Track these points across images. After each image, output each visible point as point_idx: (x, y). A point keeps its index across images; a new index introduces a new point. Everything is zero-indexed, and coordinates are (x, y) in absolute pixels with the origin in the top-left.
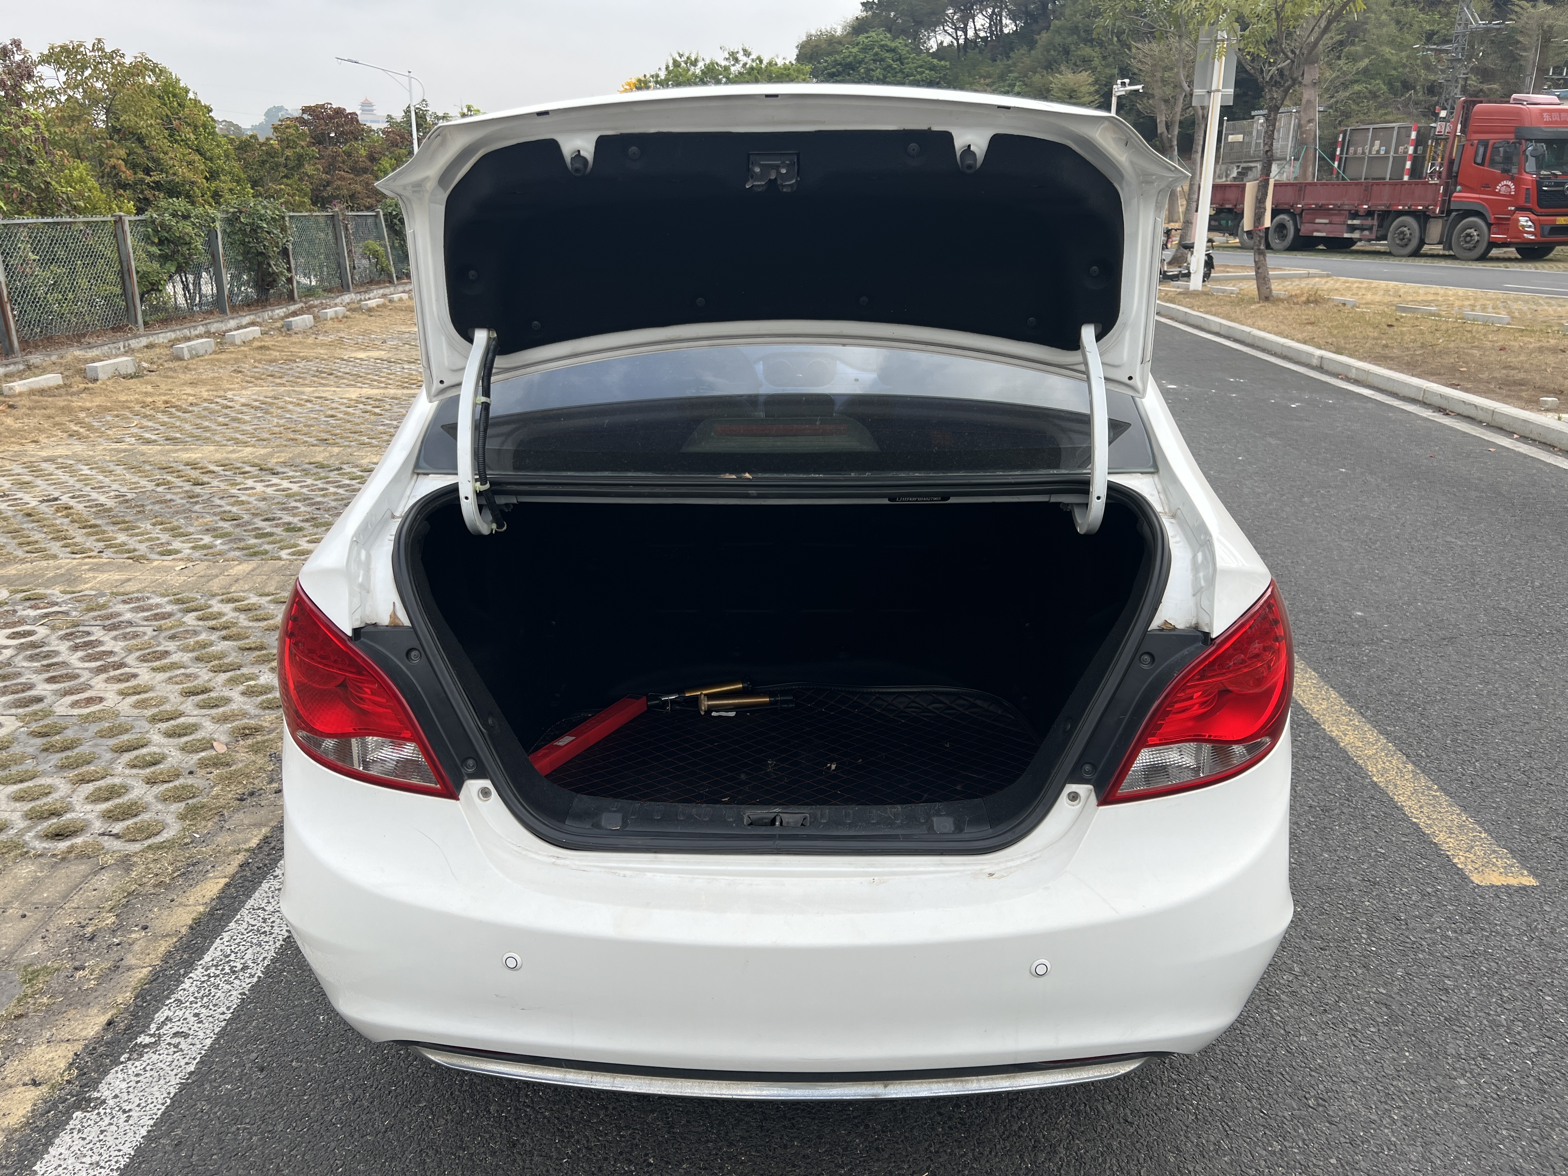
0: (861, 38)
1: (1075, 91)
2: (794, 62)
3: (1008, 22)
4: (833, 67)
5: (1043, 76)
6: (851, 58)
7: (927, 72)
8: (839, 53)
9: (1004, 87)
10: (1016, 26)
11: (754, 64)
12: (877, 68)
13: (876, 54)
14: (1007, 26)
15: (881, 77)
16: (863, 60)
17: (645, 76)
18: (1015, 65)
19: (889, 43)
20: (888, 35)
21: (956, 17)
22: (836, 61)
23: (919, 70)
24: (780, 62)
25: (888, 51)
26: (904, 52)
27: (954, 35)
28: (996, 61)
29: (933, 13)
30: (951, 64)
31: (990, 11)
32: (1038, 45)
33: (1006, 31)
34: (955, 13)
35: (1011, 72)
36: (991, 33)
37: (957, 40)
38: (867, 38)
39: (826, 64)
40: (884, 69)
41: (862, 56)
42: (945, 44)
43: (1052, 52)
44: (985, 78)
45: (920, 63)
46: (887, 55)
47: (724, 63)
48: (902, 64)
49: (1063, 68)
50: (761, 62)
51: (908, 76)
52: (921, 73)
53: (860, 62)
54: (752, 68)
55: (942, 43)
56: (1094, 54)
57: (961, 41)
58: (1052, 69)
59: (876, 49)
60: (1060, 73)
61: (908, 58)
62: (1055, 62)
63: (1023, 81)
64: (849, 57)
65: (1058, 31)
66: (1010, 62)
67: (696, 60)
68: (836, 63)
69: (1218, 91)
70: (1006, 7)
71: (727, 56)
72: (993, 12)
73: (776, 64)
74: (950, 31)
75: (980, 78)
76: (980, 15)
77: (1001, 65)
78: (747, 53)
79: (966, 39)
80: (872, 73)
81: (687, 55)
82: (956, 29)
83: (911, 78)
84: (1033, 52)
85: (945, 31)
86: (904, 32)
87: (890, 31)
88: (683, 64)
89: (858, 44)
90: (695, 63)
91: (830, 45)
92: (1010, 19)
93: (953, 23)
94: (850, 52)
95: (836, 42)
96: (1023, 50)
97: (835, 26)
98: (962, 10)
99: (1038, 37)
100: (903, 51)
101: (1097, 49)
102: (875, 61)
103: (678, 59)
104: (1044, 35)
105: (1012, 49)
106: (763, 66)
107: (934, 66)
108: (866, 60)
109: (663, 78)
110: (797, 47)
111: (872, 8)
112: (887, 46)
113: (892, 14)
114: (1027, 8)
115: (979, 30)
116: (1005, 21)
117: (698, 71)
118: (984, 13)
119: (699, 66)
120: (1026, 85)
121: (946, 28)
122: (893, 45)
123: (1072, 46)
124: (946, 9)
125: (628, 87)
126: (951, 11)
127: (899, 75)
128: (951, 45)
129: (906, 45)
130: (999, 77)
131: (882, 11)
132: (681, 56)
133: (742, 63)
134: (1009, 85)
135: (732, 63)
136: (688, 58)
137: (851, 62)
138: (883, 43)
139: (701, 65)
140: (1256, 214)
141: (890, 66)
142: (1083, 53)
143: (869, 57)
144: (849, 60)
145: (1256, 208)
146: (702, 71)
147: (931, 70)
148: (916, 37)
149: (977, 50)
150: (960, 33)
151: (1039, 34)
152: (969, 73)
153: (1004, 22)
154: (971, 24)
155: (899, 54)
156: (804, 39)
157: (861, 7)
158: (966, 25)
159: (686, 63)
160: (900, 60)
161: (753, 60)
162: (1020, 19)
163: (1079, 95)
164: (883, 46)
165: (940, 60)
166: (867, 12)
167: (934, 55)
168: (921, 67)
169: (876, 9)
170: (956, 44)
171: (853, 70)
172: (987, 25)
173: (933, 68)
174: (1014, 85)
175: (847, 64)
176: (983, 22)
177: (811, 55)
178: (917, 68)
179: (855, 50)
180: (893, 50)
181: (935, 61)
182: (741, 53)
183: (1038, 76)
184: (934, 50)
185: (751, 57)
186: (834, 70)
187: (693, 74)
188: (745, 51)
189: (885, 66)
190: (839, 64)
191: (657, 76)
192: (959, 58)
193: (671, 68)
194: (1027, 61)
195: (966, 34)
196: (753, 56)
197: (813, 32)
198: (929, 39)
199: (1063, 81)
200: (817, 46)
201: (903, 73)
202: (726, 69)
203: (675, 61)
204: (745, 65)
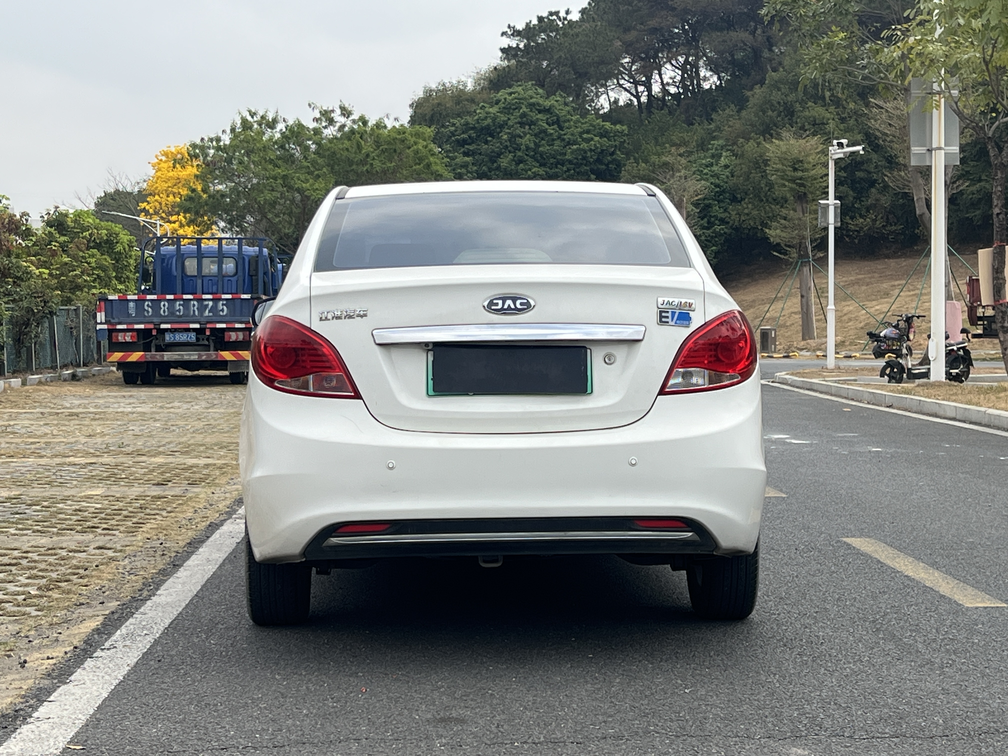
0: (502, 94)
1: (801, 162)
2: (407, 125)
3: (708, 74)
4: (463, 133)
5: (759, 144)
6: (489, 121)
7: (597, 139)
8: (469, 113)
9: (705, 157)
10: (719, 78)
11: (356, 127)
12: (525, 134)
13: (524, 115)
14: (705, 79)
15: (532, 145)
16: (506, 123)
17: (202, 139)
18: (718, 129)
19: (541, 101)
20: (540, 91)
21: (634, 68)
22: (467, 124)
23: (585, 136)
24: (390, 124)
25: (540, 112)
26: (564, 113)
27: (633, 91)
28: (692, 124)
29: (602, 62)
30: (629, 127)
31: (681, 59)
32: (750, 104)
33: (706, 86)
34: (633, 63)
35: (714, 138)
36: (685, 87)
37: (638, 97)
38: (510, 94)
39: (453, 129)
40: (536, 135)
41: (503, 118)
42: (621, 103)
43: (770, 113)
44: (678, 146)
45: (585, 126)
46: (540, 116)
47: (312, 125)
48: (561, 128)
49: (785, 134)
50: (365, 123)
51: (569, 143)
52: (588, 140)
53: (501, 127)
54: (352, 131)
55: (616, 101)
56: (828, 115)
57: (644, 99)
58: (771, 135)
59: (524, 109)
60: (780, 139)
61: (568, 121)
62: (775, 125)
63: (732, 151)
64: (486, 118)
65: (776, 86)
66: (712, 126)
67: (275, 121)
68: (467, 127)
69: (940, 148)
70: (705, 55)
71: (318, 116)
72: (687, 61)
73: (385, 127)
74: (627, 85)
75: (671, 146)
76: (668, 66)
77: (699, 130)
78: (346, 112)
79: (650, 95)
80: (519, 140)
81: (261, 113)
82: (636, 83)
83: (575, 147)
84: (744, 113)
85: (621, 86)
86: (563, 87)
87: (542, 86)
88: (256, 126)
89: (497, 102)
90: (272, 125)
91: (458, 103)
92: (711, 70)
93: (631, 76)
94: (487, 113)
95: (467, 100)
96: (731, 110)
97: (463, 79)
98: (642, 59)
99: (749, 93)
100: (562, 111)
101: (832, 109)
102: (522, 124)
103: (249, 118)
104: (758, 90)
105: (714, 110)
106: (368, 129)
107: (607, 132)
108: (510, 123)
109: (228, 142)
110: (411, 106)
111: (515, 56)
112: (538, 104)
113: (545, 63)
114: (733, 56)
115: (668, 84)
116: (703, 72)
117: (278, 136)
118: (674, 62)
119: (278, 129)
120: (736, 155)
121: (622, 82)
122: (547, 103)
123: (798, 105)
124: (621, 57)
125: (164, 158)
126: (627, 60)
127: (557, 142)
128: (629, 105)
129: (566, 104)
130: (698, 146)
131: (531, 59)
132: (253, 115)
133: (338, 125)
134: (713, 156)
135: (324, 124)
136: (262, 117)
137: (488, 125)
138: (532, 101)
139: (281, 126)
140: (994, 286)
141: (545, 131)
142: (813, 113)
143: (513, 120)
144: (486, 123)
145: (994, 279)
146: (283, 134)
147: (601, 136)
148: (579, 94)
149: (665, 111)
150: (641, 88)
151: (751, 89)
152: (656, 139)
153: (702, 74)
154: (656, 77)
155: (557, 115)
156: (421, 94)
157: (500, 54)
158: (649, 78)
159: (260, 125)
160: (558, 122)
161: (354, 121)
162: (726, 71)
163: (806, 165)
164: (533, 105)
165: (614, 124)
166: (509, 60)
167: (606, 117)
168: (588, 132)
169: (522, 57)
170: (636, 103)
171: (492, 136)
172: (679, 78)
173: (604, 134)
174: (720, 156)
175: (482, 129)
176: (673, 74)
177: (432, 116)
178: (581, 134)
179: (494, 110)
180: (547, 111)
181: (608, 125)
182: (338, 111)
183: (752, 143)
184: (606, 110)
185: (352, 117)
186: (465, 136)
187: (271, 139)
188: (343, 109)
189: (537, 131)
190: (472, 129)
191: (218, 140)
192: (641, 121)
193: (238, 130)
194: (738, 125)
195: (649, 89)
196: (355, 116)
197: (434, 86)
198: (598, 97)
199: (784, 149)
200: (439, 104)
201: (564, 140)
202: (317, 132)
203: (244, 121)
204: (343, 126)
